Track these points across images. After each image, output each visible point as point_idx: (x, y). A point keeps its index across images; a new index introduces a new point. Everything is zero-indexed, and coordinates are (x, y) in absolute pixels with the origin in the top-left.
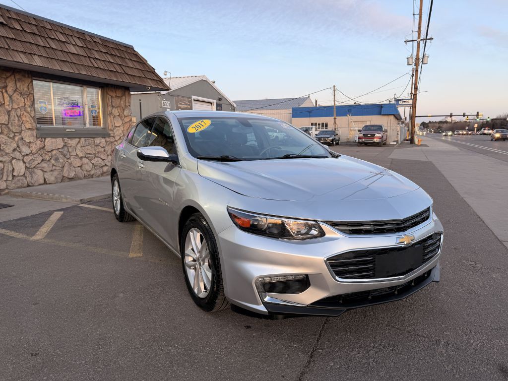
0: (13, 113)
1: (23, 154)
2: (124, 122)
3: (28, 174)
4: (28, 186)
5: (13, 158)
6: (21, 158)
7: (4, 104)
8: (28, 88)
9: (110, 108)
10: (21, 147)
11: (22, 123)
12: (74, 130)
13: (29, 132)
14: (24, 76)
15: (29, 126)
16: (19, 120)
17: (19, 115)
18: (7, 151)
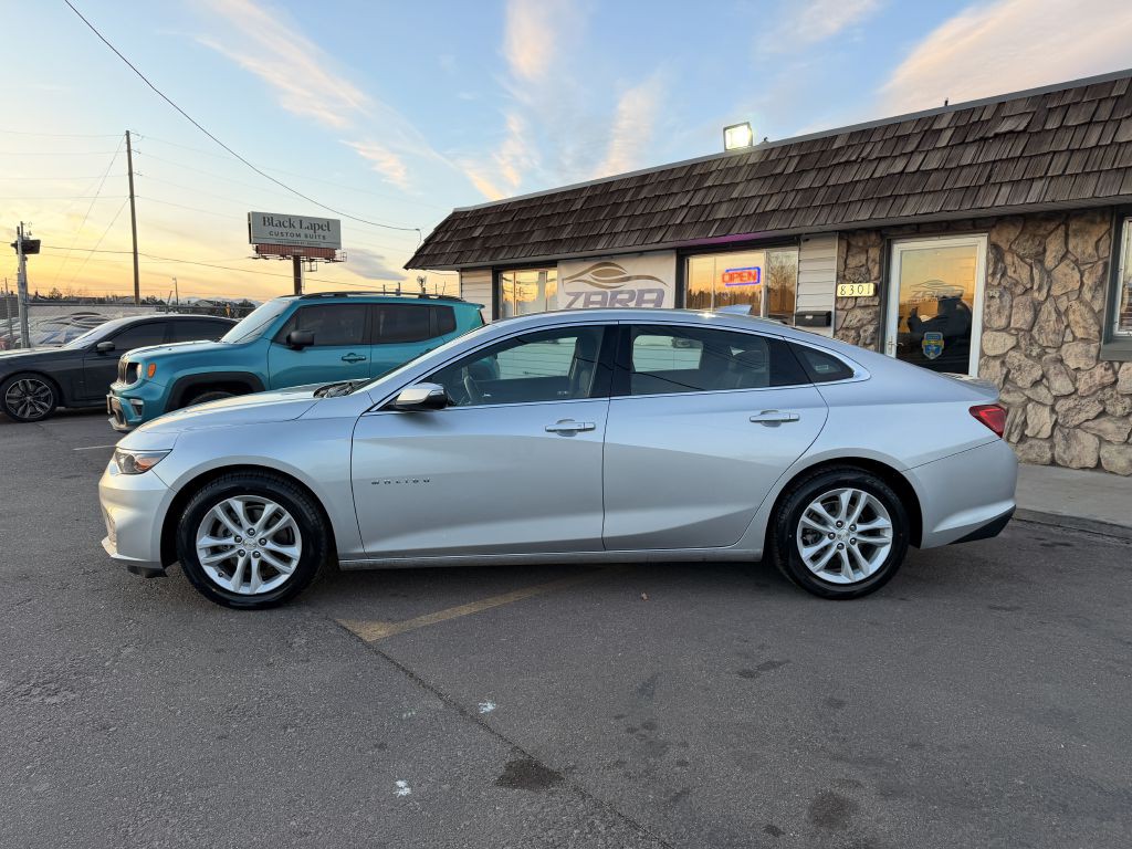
0: (1048, 307)
1: (1054, 394)
3: (1058, 436)
4: (1053, 463)
5: (1029, 400)
6: (1049, 401)
7: (1032, 288)
8: (1097, 248)
10: (1052, 379)
11: (1068, 326)
13: (1079, 348)
14: (1093, 222)
15: (1080, 333)
16: (1058, 320)
17: (1062, 309)
18: (1020, 384)
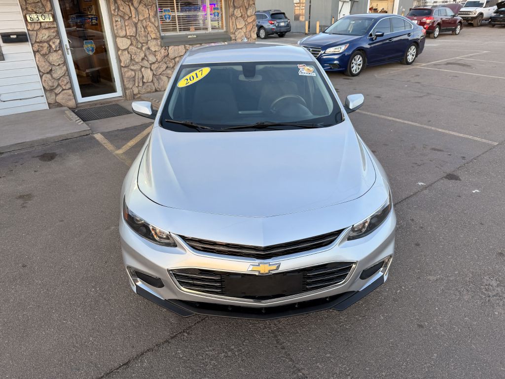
0: (139, 25)
1: (150, 62)
2: (247, 23)
3: (155, 80)
4: (156, 91)
5: (142, 67)
6: (149, 66)
7: (132, 16)
9: (231, 10)
10: (148, 56)
11: (148, 33)
12: (195, 36)
13: (154, 42)
15: (153, 36)
16: (145, 31)
17: (145, 26)
18: (137, 61)
